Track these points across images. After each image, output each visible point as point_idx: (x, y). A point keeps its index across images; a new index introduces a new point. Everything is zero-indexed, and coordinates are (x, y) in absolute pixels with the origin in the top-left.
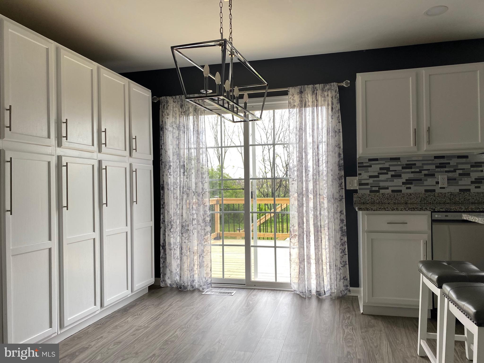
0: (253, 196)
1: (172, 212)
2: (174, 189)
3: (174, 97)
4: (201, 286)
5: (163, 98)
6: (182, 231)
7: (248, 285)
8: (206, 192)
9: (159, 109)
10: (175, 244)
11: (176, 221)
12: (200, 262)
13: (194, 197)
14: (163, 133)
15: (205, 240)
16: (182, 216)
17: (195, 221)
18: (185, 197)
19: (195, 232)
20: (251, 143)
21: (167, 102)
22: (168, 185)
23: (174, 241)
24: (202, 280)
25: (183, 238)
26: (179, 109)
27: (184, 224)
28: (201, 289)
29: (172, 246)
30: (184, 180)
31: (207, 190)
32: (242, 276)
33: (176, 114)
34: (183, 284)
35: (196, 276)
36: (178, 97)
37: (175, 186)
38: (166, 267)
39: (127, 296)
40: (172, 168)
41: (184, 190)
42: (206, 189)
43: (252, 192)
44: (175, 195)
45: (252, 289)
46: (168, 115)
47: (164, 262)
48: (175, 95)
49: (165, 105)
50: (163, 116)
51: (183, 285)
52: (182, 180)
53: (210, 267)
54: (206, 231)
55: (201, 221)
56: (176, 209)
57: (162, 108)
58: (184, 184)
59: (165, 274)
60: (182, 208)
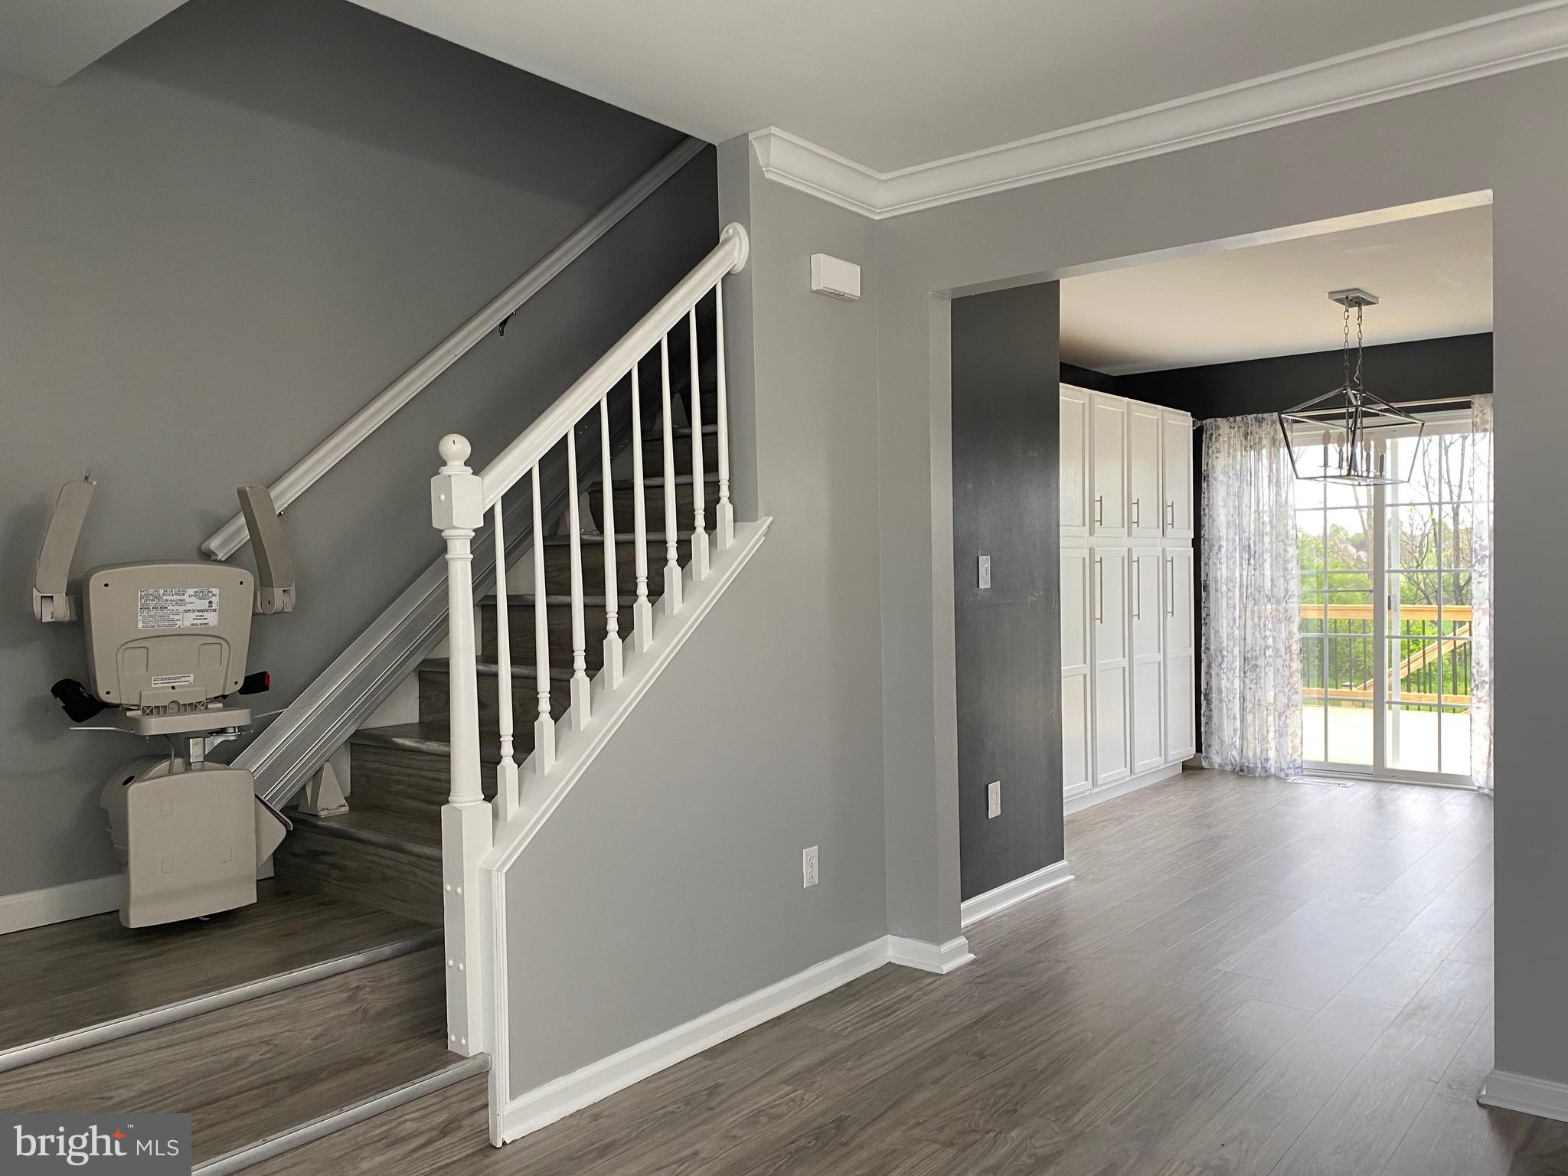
0: (1393, 605)
1: (1224, 633)
2: (1229, 590)
3: (1232, 419)
4: (1282, 770)
5: (1209, 421)
6: (1244, 668)
7: (1377, 776)
8: (1294, 595)
9: (1202, 441)
10: (1230, 690)
11: (1232, 650)
12: (1281, 725)
13: (1269, 606)
14: (1208, 485)
15: (1289, 686)
16: (1245, 639)
17: (1271, 650)
18: (1250, 604)
19: (1270, 671)
20: (1388, 500)
21: (1218, 428)
22: (1216, 582)
23: (1229, 686)
24: (1285, 758)
25: (1247, 681)
26: (1241, 442)
27: (1249, 656)
28: (1282, 774)
29: (1224, 695)
30: (1249, 574)
31: (1296, 593)
32: (1367, 759)
33: (1235, 450)
34: (1247, 764)
35: (1272, 754)
36: (1239, 418)
37: (1231, 584)
38: (1212, 733)
39: (1158, 767)
40: (1224, 550)
41: (1249, 591)
42: (1293, 591)
43: (1389, 597)
44: (1231, 602)
45: (1388, 782)
46: (1219, 452)
47: (1207, 723)
48: (1234, 414)
49: (1212, 434)
50: (1208, 454)
51: (1247, 767)
52: (1245, 573)
53: (1299, 736)
54: (1292, 670)
55: (1283, 651)
56: (1232, 628)
57: (1208, 439)
58: (1249, 582)
59: (1210, 746)
60: (1245, 625)
